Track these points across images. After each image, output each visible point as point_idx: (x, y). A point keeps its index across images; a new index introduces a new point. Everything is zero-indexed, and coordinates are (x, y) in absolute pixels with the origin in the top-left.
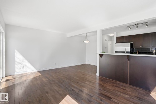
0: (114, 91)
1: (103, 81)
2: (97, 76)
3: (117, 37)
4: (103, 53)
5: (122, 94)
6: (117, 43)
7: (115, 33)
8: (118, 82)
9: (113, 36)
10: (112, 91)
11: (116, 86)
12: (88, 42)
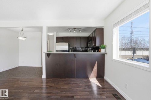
0: (70, 88)
1: (54, 82)
2: (43, 79)
3: (57, 37)
4: (49, 52)
5: (77, 88)
6: (57, 42)
7: (55, 33)
8: (67, 79)
9: (53, 36)
10: (68, 89)
11: (68, 83)
12: (25, 39)
